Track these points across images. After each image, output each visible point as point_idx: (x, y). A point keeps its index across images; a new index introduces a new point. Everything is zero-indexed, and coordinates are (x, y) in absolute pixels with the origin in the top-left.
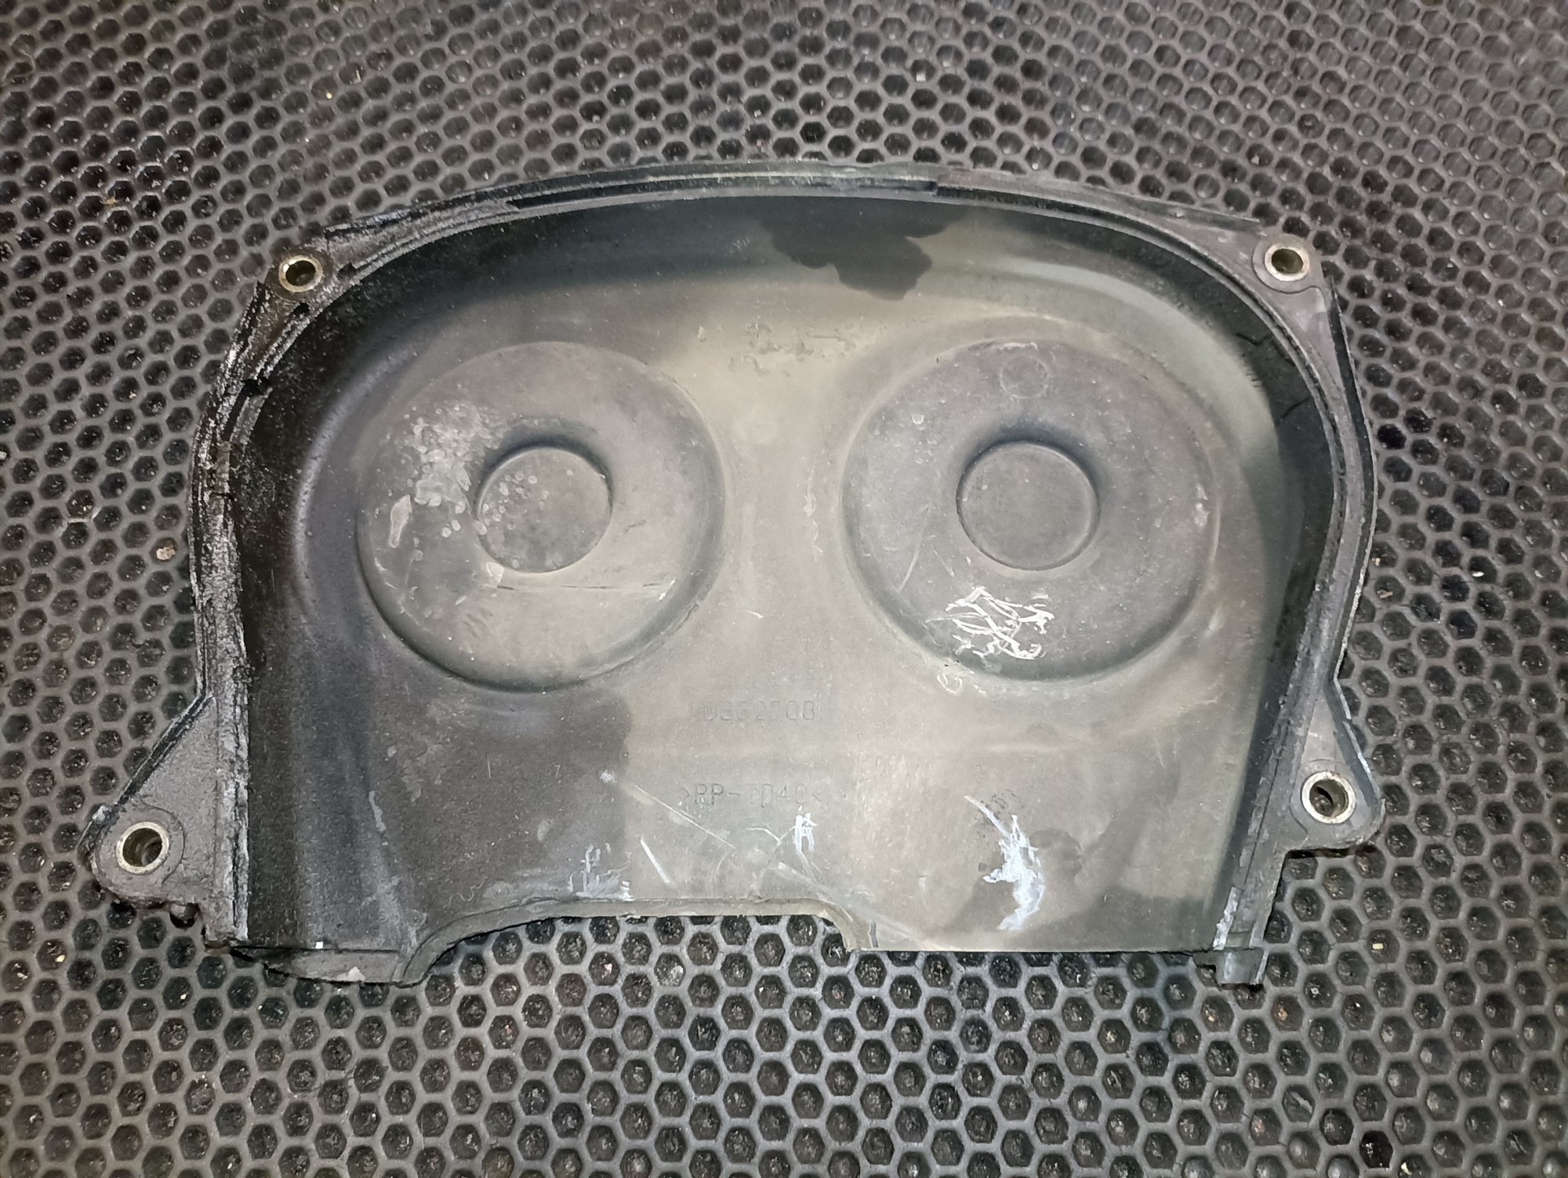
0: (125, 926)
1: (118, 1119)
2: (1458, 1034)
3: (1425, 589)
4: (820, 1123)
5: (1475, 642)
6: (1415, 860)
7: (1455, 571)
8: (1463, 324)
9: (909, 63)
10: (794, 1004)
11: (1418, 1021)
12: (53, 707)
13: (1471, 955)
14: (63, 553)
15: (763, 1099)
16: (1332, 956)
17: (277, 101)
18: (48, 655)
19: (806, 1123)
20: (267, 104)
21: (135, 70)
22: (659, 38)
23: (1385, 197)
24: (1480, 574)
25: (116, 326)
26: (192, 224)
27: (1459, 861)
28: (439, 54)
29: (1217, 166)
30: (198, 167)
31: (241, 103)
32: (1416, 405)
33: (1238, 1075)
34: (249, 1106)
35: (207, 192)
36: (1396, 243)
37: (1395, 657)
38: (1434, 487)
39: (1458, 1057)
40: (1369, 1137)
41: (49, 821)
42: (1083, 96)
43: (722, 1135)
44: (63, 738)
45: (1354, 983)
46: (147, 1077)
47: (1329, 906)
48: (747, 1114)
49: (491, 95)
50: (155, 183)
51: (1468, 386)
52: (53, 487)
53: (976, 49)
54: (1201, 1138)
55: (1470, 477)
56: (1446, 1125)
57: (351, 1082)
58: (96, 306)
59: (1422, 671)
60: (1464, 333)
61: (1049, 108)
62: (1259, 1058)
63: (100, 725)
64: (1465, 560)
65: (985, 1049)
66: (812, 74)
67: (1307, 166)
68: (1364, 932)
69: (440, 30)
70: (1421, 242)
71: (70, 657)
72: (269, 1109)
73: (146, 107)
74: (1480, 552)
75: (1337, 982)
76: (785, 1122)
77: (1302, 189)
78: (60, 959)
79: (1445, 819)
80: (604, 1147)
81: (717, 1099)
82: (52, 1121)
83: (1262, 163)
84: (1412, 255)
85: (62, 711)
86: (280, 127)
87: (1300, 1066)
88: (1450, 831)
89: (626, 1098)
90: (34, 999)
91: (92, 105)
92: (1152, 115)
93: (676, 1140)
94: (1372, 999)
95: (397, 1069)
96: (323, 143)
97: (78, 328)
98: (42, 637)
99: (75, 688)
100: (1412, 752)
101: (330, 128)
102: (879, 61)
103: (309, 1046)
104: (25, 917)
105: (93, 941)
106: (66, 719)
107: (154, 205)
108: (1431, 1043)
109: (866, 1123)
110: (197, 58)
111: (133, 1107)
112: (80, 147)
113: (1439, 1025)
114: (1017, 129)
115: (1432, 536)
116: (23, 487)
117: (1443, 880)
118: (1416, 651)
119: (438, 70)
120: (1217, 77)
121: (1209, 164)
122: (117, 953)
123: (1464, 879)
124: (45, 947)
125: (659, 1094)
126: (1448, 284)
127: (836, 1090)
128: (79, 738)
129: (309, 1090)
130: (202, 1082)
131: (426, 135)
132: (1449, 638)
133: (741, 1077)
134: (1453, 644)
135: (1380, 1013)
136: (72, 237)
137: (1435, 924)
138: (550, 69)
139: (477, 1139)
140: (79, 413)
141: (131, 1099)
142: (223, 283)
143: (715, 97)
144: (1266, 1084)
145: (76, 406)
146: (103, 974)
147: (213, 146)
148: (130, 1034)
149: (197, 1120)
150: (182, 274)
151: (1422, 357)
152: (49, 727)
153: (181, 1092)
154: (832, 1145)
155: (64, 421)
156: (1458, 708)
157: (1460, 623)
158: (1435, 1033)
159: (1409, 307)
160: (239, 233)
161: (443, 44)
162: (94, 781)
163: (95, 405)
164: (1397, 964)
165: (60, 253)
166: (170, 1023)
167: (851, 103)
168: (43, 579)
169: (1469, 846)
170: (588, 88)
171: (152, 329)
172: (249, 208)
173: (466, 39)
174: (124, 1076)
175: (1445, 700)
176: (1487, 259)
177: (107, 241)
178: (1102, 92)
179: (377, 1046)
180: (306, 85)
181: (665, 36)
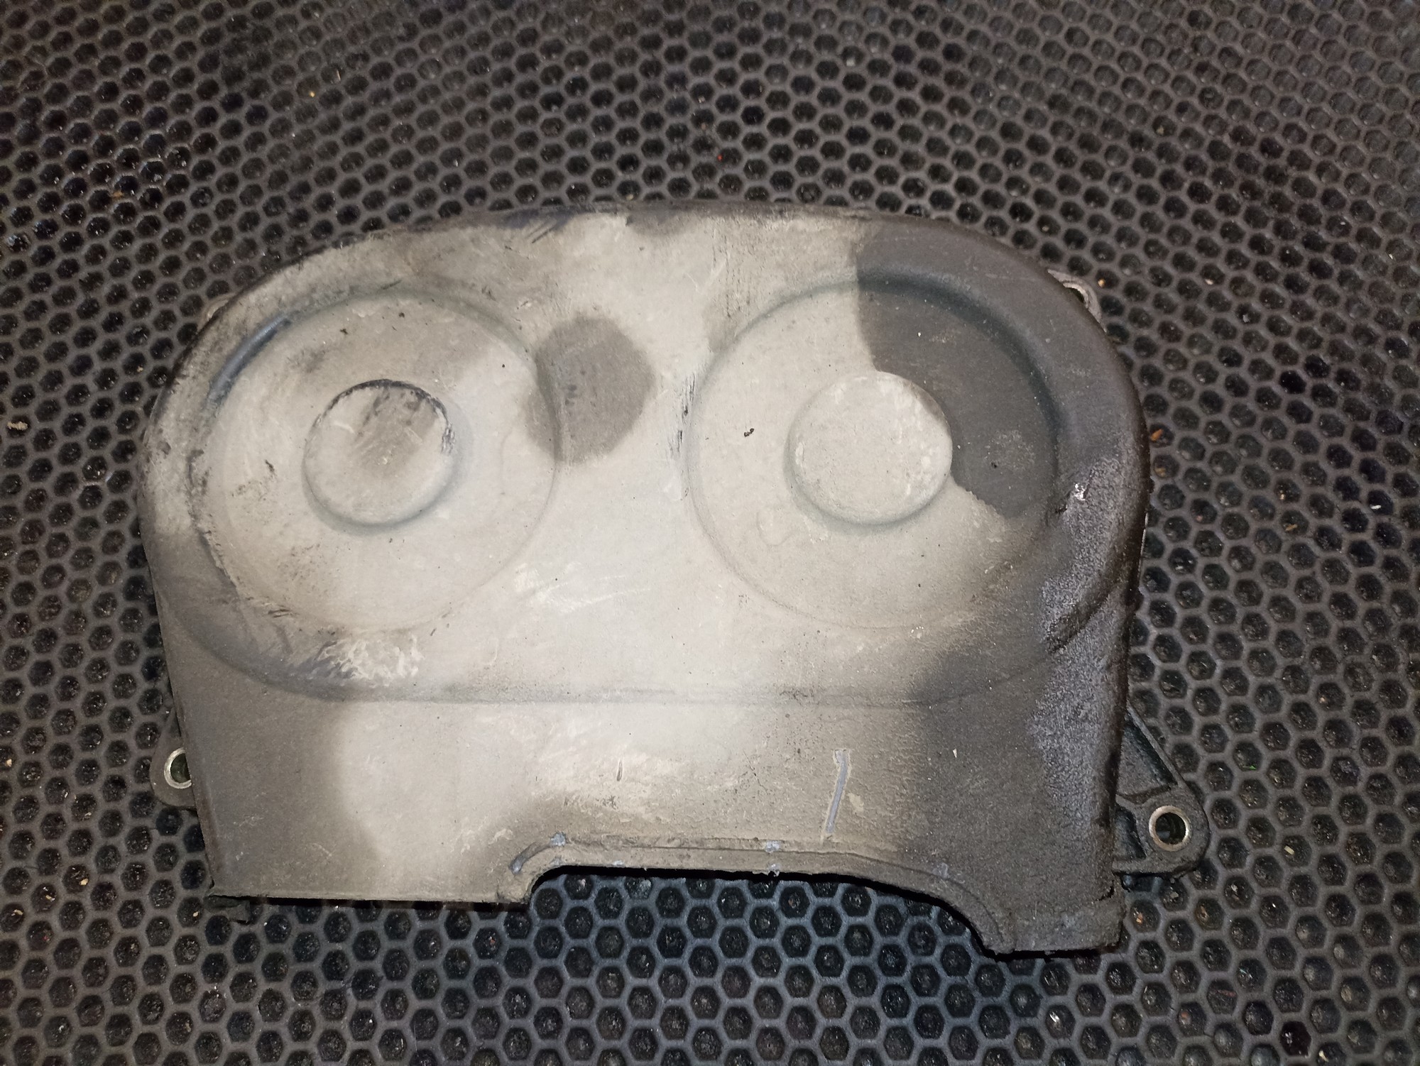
0: (141, 851)
1: (139, 1028)
2: (1369, 931)
3: (1327, 522)
4: (780, 1023)
5: (1375, 570)
6: (1324, 770)
7: (1355, 505)
8: (1356, 277)
9: (840, 49)
10: (754, 914)
11: (1331, 920)
12: (73, 653)
13: (1378, 857)
14: (80, 513)
15: (727, 1002)
16: (1249, 860)
17: (265, 100)
18: (68, 607)
19: (767, 1023)
20: (257, 102)
21: (137, 75)
22: (611, 34)
23: (1282, 162)
24: (1378, 507)
25: (124, 307)
26: (191, 213)
27: (1365, 772)
28: (411, 53)
29: (1125, 137)
30: (195, 160)
31: (233, 103)
32: (1314, 352)
33: (1166, 972)
34: (257, 1015)
35: (205, 184)
36: (1292, 204)
37: (1300, 585)
38: (1332, 427)
39: (1369, 952)
40: (1289, 1027)
41: (71, 758)
42: (1000, 76)
43: (690, 1035)
44: (83, 681)
45: (1269, 886)
46: (164, 989)
47: (1245, 816)
48: (713, 1015)
49: (458, 90)
50: (157, 177)
51: (1361, 333)
52: (70, 454)
53: (901, 36)
54: (1133, 1030)
55: (1367, 418)
56: (1359, 1014)
57: (350, 991)
58: (106, 289)
59: (1326, 598)
60: (1358, 285)
61: (969, 87)
62: (1184, 955)
63: (116, 669)
64: (1364, 494)
65: (931, 953)
66: (751, 62)
67: (1208, 135)
68: (1278, 838)
69: (412, 31)
70: (1316, 202)
71: (87, 608)
72: (275, 1017)
73: (148, 108)
74: (1377, 487)
75: (1254, 885)
76: (748, 1022)
77: (1204, 156)
78: (84, 882)
79: (1350, 732)
80: (582, 1048)
81: (685, 1002)
82: (79, 1030)
83: (1166, 133)
84: (1307, 215)
85: (81, 657)
86: (268, 123)
87: (1222, 963)
88: (1355, 743)
89: (601, 1002)
90: (61, 919)
91: (99, 107)
92: (1064, 92)
93: (648, 1040)
94: (1287, 900)
95: (391, 978)
96: (308, 137)
97: (89, 310)
98: (62, 590)
99: (93, 635)
100: (1318, 672)
101: (312, 124)
102: (812, 49)
103: (311, 959)
104: (52, 844)
105: (113, 866)
106: (85, 663)
107: (156, 197)
108: (1343, 940)
109: (822, 1022)
110: (193, 62)
111: (152, 1016)
112: (89, 146)
113: (1350, 923)
114: (940, 108)
115: (1332, 473)
116: (43, 455)
117: (1350, 789)
118: (1319, 578)
119: (410, 68)
120: (1123, 56)
121: (1118, 135)
122: (134, 876)
123: (1370, 787)
124: (70, 872)
125: (631, 998)
126: (1342, 240)
127: (795, 992)
128: (97, 681)
129: (311, 999)
130: (214, 993)
131: (401, 128)
132: (1350, 567)
133: (707, 981)
134: (1354, 572)
135: (1294, 913)
136: (82, 228)
137: (1344, 830)
138: (512, 64)
139: (465, 1042)
140: (92, 386)
141: (150, 1009)
142: (221, 266)
143: (662, 85)
144: (1191, 980)
145: (89, 380)
146: (123, 894)
147: (208, 142)
148: (148, 950)
149: (210, 1027)
150: (183, 258)
151: (1319, 308)
152: (69, 672)
153: (195, 1003)
154: (792, 1043)
155: (78, 394)
156: (1361, 631)
157: (1361, 553)
158: (1347, 930)
159: (1306, 262)
160: (234, 221)
161: (415, 44)
162: (112, 719)
163: (106, 379)
164: (1309, 868)
165: (73, 242)
166: (184, 939)
167: (788, 89)
168: (62, 538)
169: (1374, 757)
170: (547, 81)
171: (156, 309)
172: (242, 197)
173: (435, 39)
174: (143, 988)
175: (1348, 624)
176: (1378, 217)
177: (115, 230)
178: (1018, 72)
179: (372, 958)
180: (291, 85)
181: (616, 31)
